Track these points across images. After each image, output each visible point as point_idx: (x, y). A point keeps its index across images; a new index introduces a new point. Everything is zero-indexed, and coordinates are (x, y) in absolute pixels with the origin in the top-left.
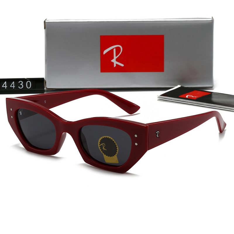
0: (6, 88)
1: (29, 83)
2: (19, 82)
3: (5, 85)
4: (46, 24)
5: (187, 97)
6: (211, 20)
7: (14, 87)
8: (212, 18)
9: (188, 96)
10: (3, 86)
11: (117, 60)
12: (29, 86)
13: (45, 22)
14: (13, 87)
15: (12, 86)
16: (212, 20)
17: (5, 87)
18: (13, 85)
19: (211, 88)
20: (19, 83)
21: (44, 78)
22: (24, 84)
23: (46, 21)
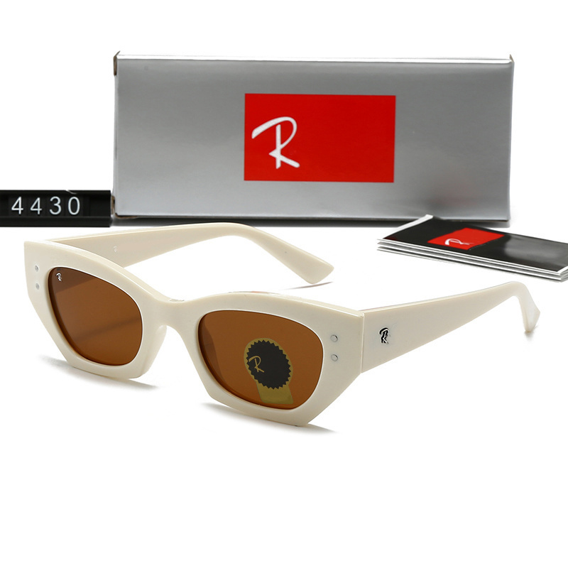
0: (20, 213)
1: (74, 201)
2: (52, 199)
3: (17, 206)
4: (118, 63)
5: (447, 243)
6: (508, 62)
7: (39, 209)
8: (511, 58)
9: (450, 242)
10: (13, 209)
11: (284, 152)
12: (74, 209)
13: (115, 59)
14: (37, 211)
15: (34, 208)
16: (510, 63)
17: (18, 211)
18: (36, 207)
19: (504, 223)
20: (51, 202)
21: (109, 191)
22: (64, 205)
23: (118, 57)
